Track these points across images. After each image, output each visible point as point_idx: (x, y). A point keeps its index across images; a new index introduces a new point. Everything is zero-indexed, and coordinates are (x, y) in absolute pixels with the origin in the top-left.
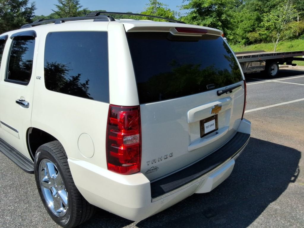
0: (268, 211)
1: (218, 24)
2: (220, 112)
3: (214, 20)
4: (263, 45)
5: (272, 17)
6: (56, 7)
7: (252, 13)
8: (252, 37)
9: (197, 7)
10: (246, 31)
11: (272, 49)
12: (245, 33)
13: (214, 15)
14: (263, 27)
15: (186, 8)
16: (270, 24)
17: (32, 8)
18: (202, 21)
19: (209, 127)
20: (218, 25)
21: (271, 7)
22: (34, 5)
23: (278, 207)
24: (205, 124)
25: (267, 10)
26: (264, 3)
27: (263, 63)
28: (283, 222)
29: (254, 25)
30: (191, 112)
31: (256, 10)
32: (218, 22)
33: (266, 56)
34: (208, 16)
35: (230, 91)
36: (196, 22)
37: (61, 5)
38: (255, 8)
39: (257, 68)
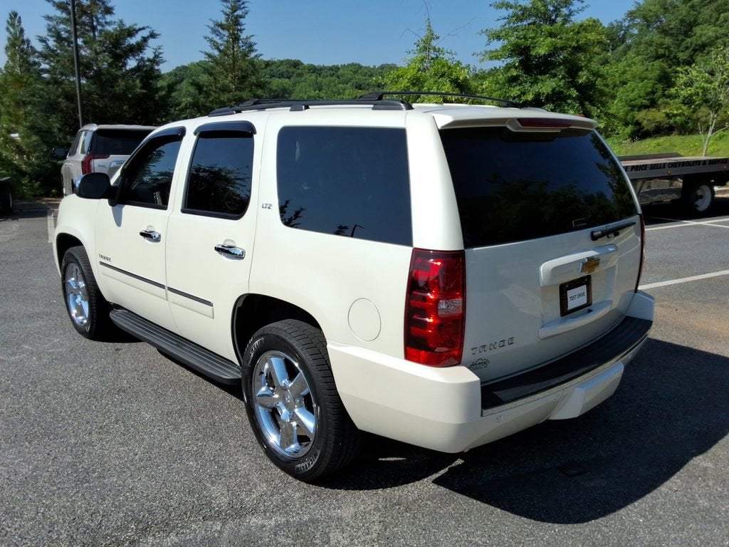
0: (688, 470)
1: (570, 95)
2: (597, 270)
3: (561, 83)
4: (675, 139)
5: (697, 76)
6: (204, 56)
7: (649, 64)
8: (649, 120)
9: (520, 54)
10: (633, 107)
11: (699, 149)
12: (632, 110)
13: (561, 71)
14: (676, 97)
15: (494, 56)
16: (690, 91)
17: (156, 60)
18: (531, 87)
19: (576, 298)
20: (570, 97)
21: (695, 50)
22: (160, 53)
23: (710, 465)
24: (568, 292)
25: (685, 58)
26: (677, 40)
27: (676, 182)
28: (719, 489)
29: (653, 93)
30: (546, 267)
31: (658, 57)
32: (569, 88)
33: (683, 165)
34: (545, 74)
35: (616, 232)
36: (518, 88)
37: (216, 53)
38: (657, 52)
39: (662, 194)
